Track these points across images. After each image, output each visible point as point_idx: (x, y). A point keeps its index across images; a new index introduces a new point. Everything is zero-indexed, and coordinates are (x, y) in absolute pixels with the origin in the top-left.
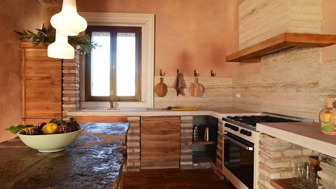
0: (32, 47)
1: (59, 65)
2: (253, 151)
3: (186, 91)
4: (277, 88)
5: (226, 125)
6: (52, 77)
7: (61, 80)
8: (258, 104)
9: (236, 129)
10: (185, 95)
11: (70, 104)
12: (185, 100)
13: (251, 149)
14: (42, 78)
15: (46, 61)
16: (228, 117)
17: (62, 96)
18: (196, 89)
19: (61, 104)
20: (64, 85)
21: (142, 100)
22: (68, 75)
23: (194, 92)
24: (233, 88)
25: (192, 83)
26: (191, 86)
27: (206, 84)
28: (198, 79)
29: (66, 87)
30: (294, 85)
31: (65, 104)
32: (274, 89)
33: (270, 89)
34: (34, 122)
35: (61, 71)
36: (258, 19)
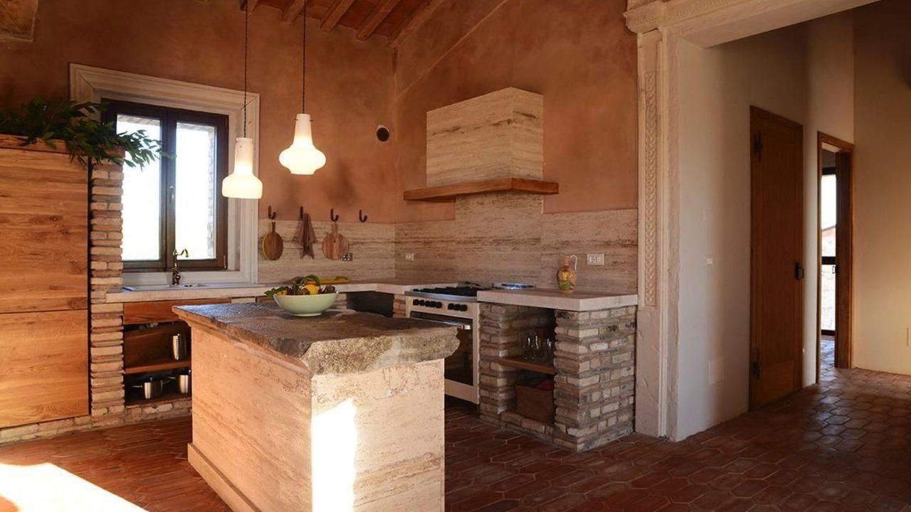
0: (15, 147)
1: (83, 191)
2: (471, 331)
3: (316, 248)
4: (483, 244)
5: (416, 303)
6: (65, 217)
7: (86, 224)
8: (452, 270)
9: (439, 305)
10: (315, 257)
11: (109, 276)
12: (315, 265)
13: (468, 327)
14: (39, 220)
15: (50, 181)
16: (415, 290)
17: (90, 260)
18: (336, 245)
19: (86, 276)
20: (94, 236)
21: (229, 268)
22: (106, 214)
23: (332, 250)
24: (395, 242)
25: (327, 233)
26: (326, 239)
27: (351, 236)
28: (336, 226)
29: (101, 240)
30: (510, 240)
31: (98, 277)
32: (479, 245)
33: (473, 246)
34: (15, 321)
35: (87, 204)
36: (464, 143)
